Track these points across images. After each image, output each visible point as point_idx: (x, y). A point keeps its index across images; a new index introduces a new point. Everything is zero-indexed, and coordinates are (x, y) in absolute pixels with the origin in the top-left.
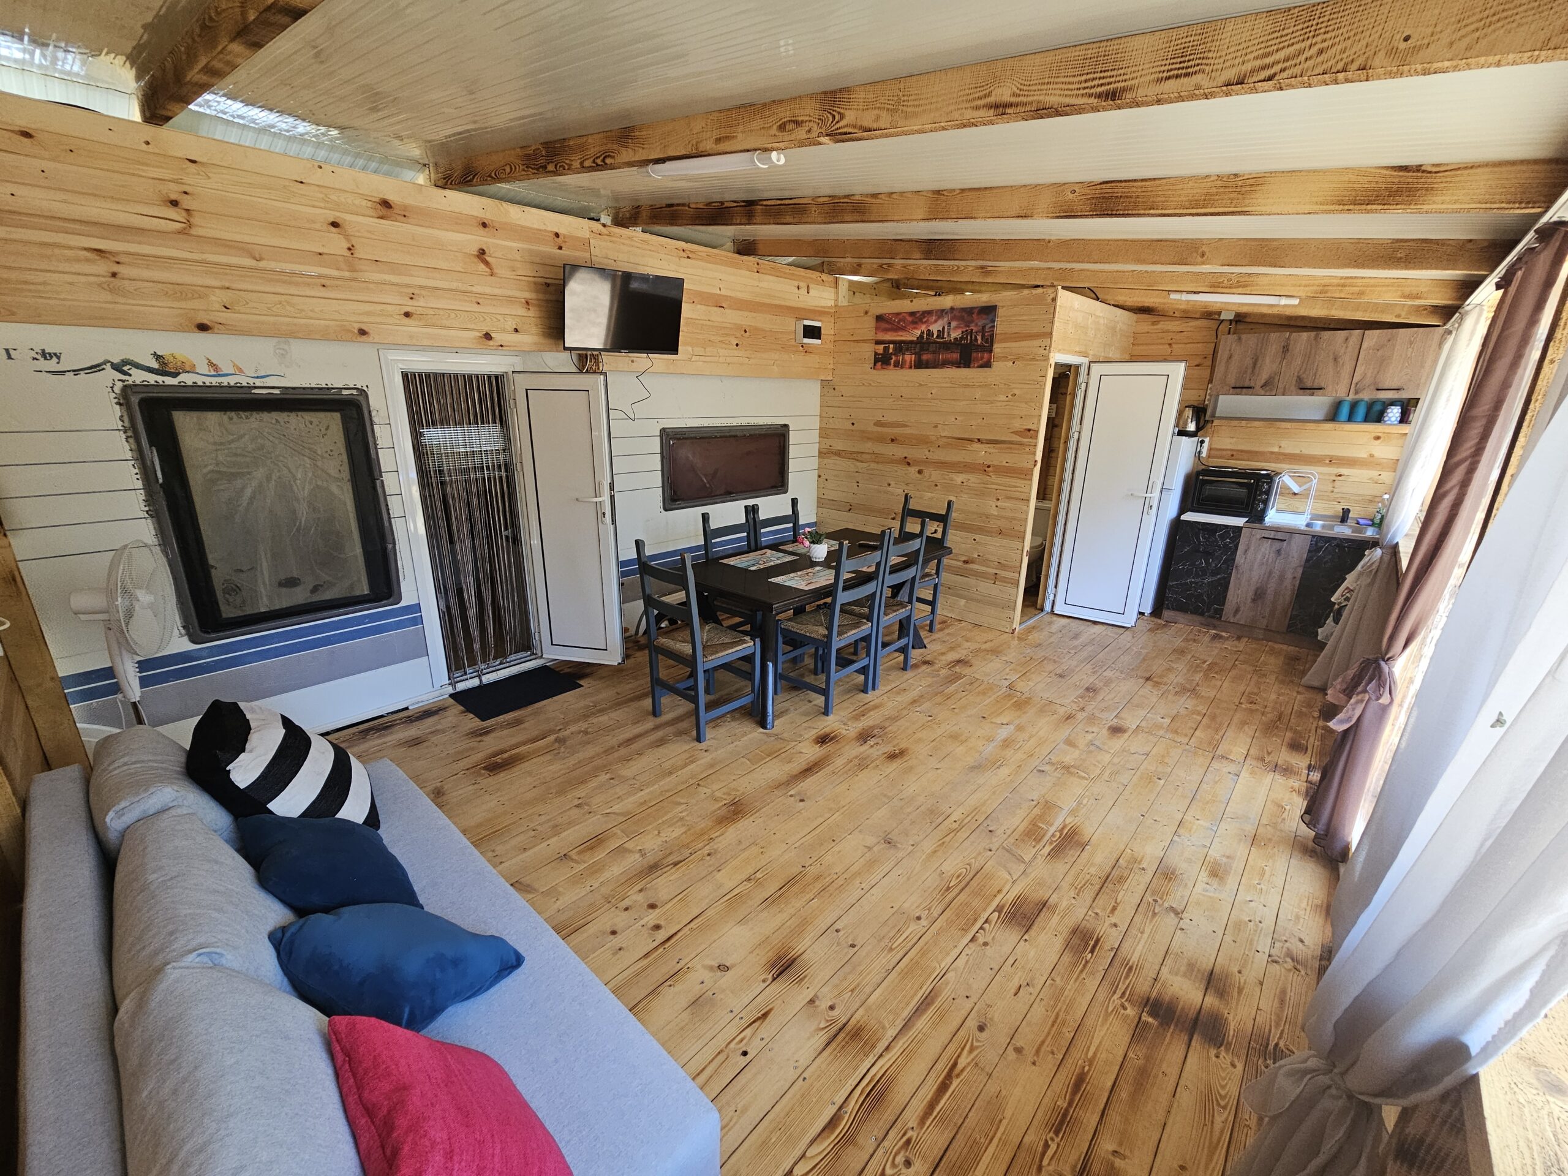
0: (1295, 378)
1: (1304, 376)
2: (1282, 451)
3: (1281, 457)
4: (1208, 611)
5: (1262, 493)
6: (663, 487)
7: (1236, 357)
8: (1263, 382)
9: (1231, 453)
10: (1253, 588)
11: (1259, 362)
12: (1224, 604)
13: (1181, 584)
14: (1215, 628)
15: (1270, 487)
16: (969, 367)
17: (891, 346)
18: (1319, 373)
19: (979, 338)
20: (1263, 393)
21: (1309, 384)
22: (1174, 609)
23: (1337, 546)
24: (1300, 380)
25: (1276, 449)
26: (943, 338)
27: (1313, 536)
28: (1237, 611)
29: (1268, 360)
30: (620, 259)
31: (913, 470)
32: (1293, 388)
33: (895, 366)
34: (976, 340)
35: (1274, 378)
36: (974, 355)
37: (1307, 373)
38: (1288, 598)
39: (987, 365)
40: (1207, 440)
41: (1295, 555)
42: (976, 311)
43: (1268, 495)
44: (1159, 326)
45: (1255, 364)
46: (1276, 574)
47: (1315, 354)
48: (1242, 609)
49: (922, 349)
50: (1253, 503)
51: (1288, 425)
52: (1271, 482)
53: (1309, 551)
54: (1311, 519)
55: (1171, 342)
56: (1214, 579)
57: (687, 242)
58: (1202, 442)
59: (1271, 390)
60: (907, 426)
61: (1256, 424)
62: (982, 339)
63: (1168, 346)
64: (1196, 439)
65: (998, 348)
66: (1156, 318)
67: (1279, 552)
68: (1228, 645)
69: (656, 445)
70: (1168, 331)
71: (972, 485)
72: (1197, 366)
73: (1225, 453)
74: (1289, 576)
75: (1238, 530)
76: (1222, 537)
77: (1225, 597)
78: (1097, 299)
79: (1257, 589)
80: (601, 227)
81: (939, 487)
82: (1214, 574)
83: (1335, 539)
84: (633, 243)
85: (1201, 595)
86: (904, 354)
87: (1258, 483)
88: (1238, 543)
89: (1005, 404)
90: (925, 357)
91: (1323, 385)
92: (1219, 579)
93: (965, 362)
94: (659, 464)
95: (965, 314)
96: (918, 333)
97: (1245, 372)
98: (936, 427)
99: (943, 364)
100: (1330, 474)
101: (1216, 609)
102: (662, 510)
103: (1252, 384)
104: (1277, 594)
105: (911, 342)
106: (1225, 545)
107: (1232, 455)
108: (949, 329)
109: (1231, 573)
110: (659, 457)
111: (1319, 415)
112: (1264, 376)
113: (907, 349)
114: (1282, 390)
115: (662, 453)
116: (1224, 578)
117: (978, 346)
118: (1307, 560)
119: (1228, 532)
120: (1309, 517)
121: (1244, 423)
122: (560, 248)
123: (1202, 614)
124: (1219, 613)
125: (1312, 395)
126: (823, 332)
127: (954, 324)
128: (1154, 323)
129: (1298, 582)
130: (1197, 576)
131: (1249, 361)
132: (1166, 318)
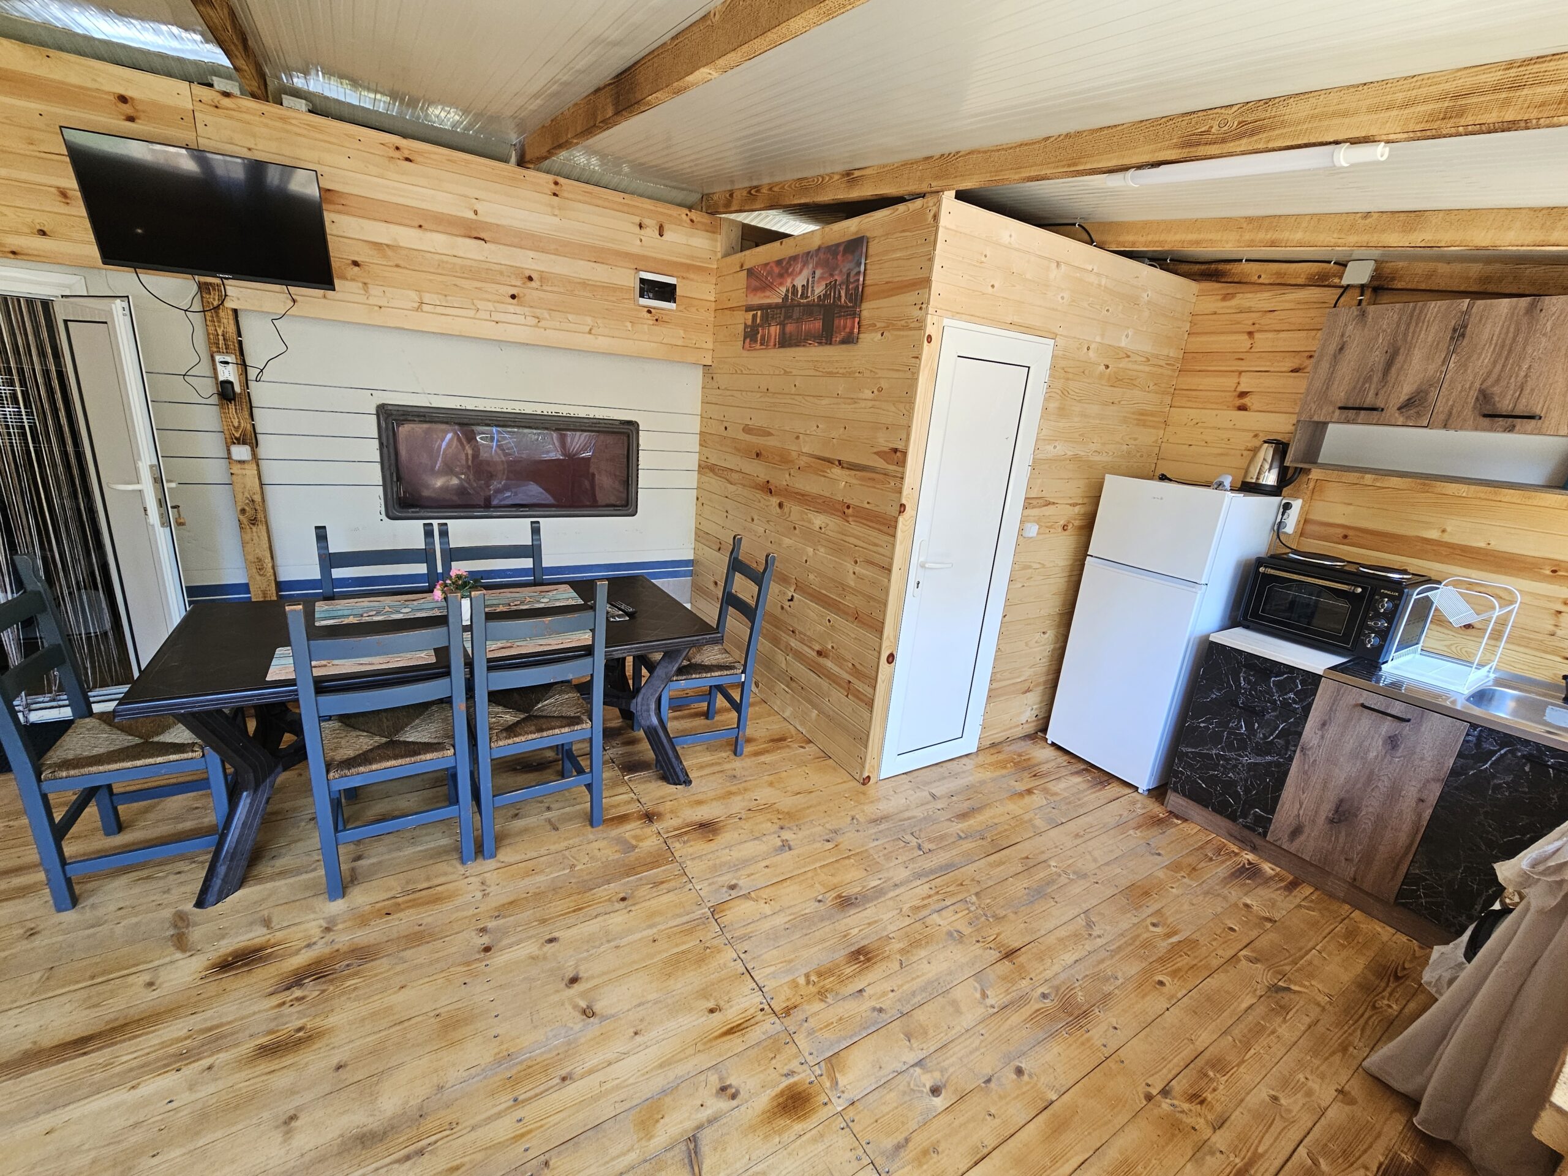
0: (1474, 394)
1: (1496, 390)
2: (1446, 538)
3: (1444, 551)
4: (1244, 815)
5: (1378, 616)
6: (384, 485)
7: (1352, 354)
8: (1403, 398)
9: (1345, 532)
10: (1332, 797)
11: (1400, 358)
12: (1273, 811)
13: (1200, 755)
14: (1254, 849)
15: (1396, 607)
16: (830, 343)
17: (759, 313)
18: (1530, 384)
20: (1400, 421)
21: (1505, 405)
22: (1184, 795)
23: (1529, 758)
24: (1484, 396)
25: (1433, 534)
26: (807, 297)
27: (1474, 726)
28: (1296, 832)
29: (1418, 355)
30: (259, 147)
31: (774, 501)
32: (1468, 412)
33: (762, 344)
34: (839, 297)
35: (1427, 393)
36: (836, 322)
37: (1503, 383)
38: (1403, 838)
39: (850, 340)
40: (1297, 504)
41: (1429, 755)
42: (841, 248)
43: (1390, 623)
44: (1233, 303)
45: (1389, 364)
46: (1384, 784)
47: (1526, 340)
48: (1307, 830)
49: (788, 317)
50: (1360, 633)
51: (1463, 489)
52: (1400, 598)
53: (1460, 755)
54: (1499, 682)
55: (1251, 329)
56: (1259, 760)
57: (405, 136)
58: (1287, 507)
59: (1419, 415)
60: (770, 434)
61: (1395, 482)
62: (846, 295)
63: (1246, 337)
64: (1275, 500)
65: (868, 310)
66: (1231, 289)
67: (1393, 742)
68: (1257, 899)
69: (370, 426)
70: (1250, 311)
71: (831, 533)
72: (1295, 371)
73: (1332, 530)
74: (1411, 792)
75: (1312, 680)
76: (1282, 687)
77: (1276, 800)
78: (1091, 242)
79: (1341, 801)
80: (219, 97)
81: (797, 532)
82: (1260, 751)
83: (1527, 743)
84: (289, 127)
85: (1232, 783)
86: (770, 325)
87: (1372, 595)
88: (1310, 705)
89: (870, 404)
90: (790, 328)
91: (1537, 411)
92: (1270, 763)
93: (826, 337)
94: (378, 453)
95: (831, 256)
96: (783, 291)
97: (1369, 379)
98: (798, 438)
99: (806, 340)
100: (1549, 598)
101: (1257, 817)
102: (384, 517)
103: (1380, 403)
104: (1381, 822)
105: (777, 306)
106: (1286, 704)
107: (1345, 537)
108: (813, 282)
109: (1291, 759)
110: (376, 443)
111: (1536, 475)
112: (1406, 390)
113: (773, 318)
114: (1442, 417)
115: (380, 438)
116: (1278, 765)
117: (841, 307)
118: (1454, 772)
119: (1292, 680)
120: (1492, 676)
121: (1369, 478)
122: (131, 119)
123: (1232, 818)
124: (1262, 825)
125: (1511, 429)
126: (679, 292)
127: (818, 273)
128: (1226, 297)
129: (1429, 811)
130: (1230, 747)
131: (1377, 357)
132: (1244, 288)
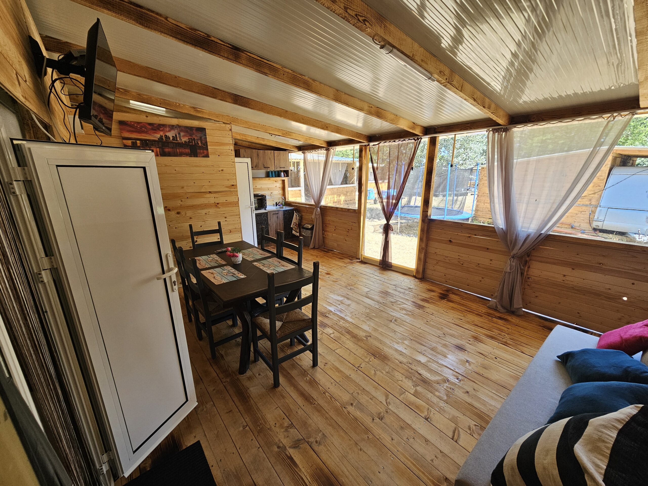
0: (262, 164)
15: (265, 199)
16: (197, 157)
17: (138, 142)
19: (199, 143)
20: (256, 169)
27: (283, 211)
31: (173, 213)
32: (263, 167)
34: (198, 144)
36: (198, 151)
37: (265, 163)
39: (207, 156)
41: (281, 217)
42: (194, 129)
46: (278, 223)
47: (265, 157)
49: (163, 145)
52: (265, 197)
53: (284, 215)
62: (201, 143)
65: (210, 148)
67: (277, 217)
74: (281, 223)
81: (193, 219)
87: (262, 198)
90: (166, 150)
93: (194, 154)
95: (189, 130)
96: (158, 136)
98: (183, 188)
99: (181, 155)
105: (154, 141)
108: (179, 136)
111: (264, 176)
113: (152, 145)
116: (267, 230)
117: (199, 146)
118: (284, 218)
119: (264, 215)
127: (182, 134)
129: (283, 225)
